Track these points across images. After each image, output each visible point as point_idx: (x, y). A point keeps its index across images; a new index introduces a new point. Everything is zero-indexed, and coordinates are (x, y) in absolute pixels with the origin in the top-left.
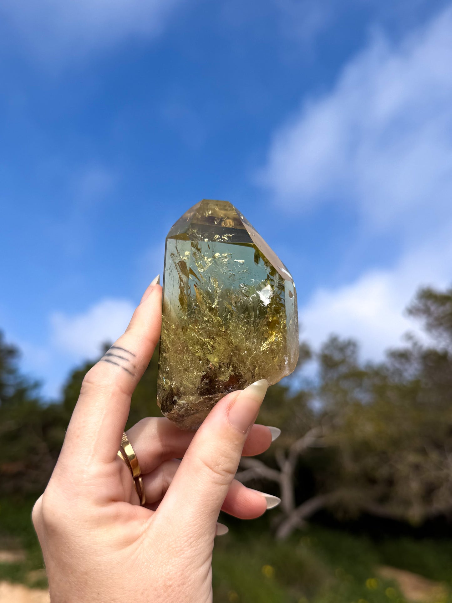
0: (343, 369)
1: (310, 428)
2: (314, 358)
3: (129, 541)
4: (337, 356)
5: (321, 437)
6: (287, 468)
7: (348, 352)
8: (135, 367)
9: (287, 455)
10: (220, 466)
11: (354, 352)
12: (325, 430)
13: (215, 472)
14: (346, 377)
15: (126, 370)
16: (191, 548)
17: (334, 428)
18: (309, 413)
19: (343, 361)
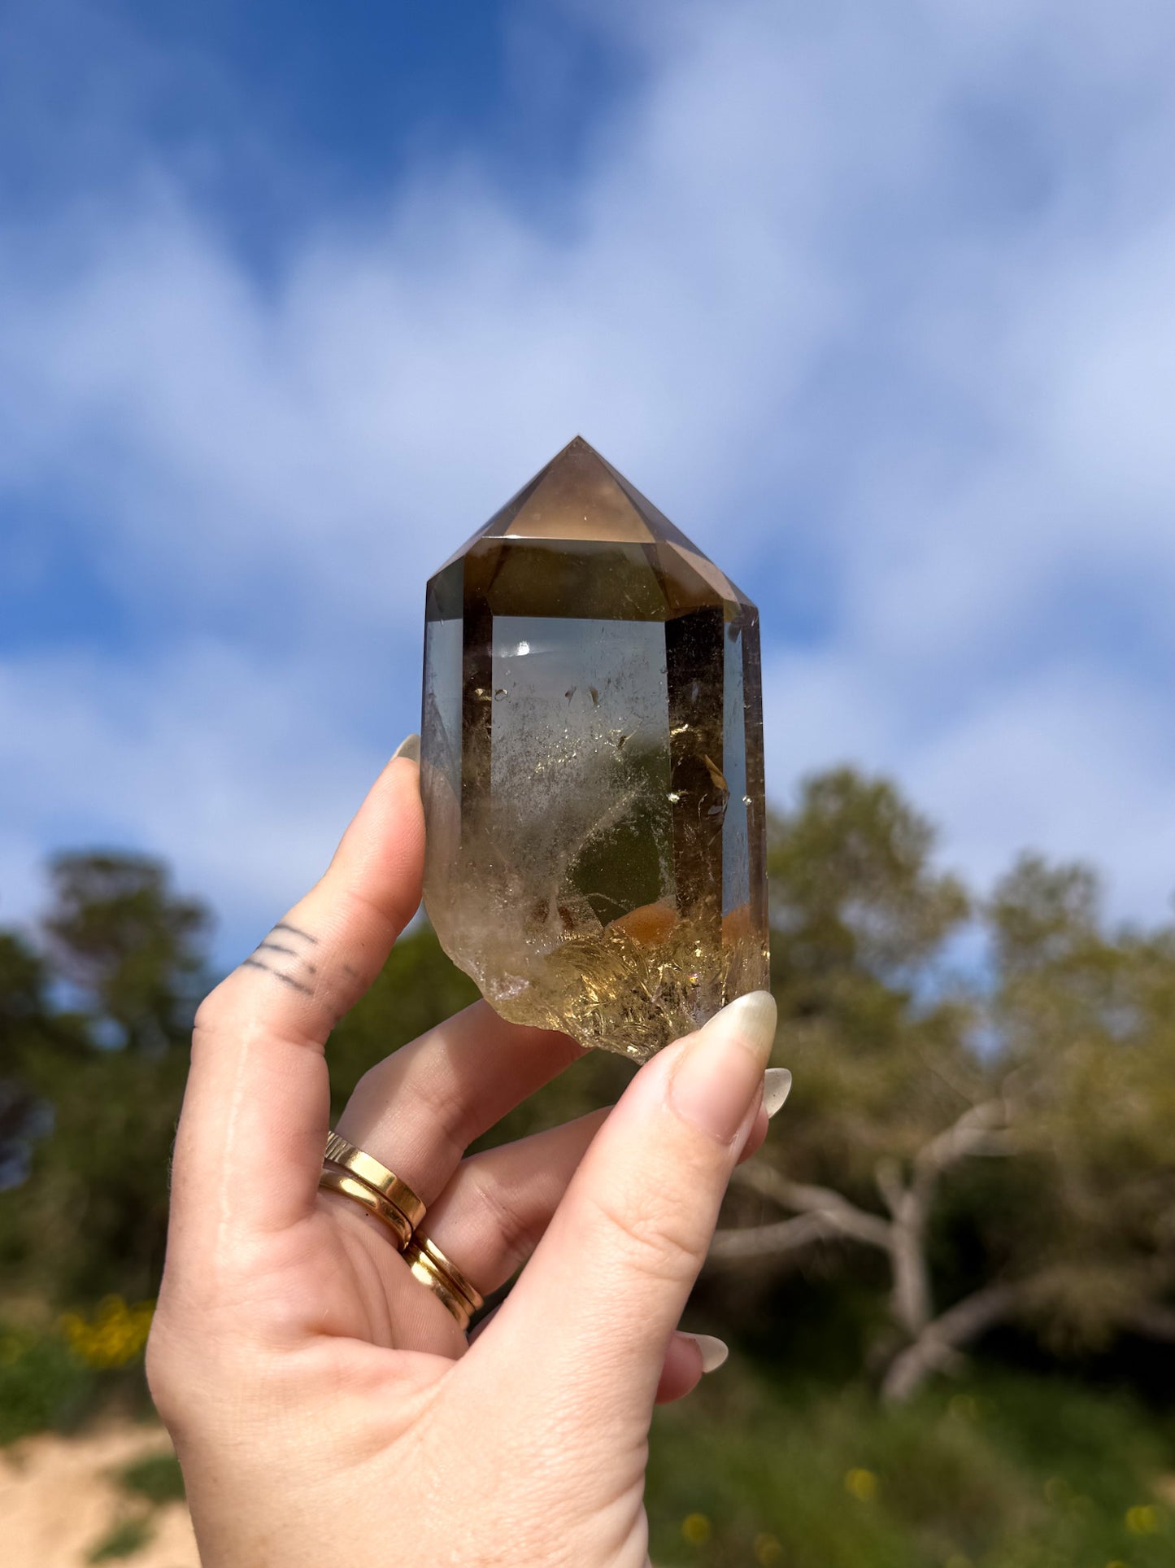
0: (1059, 946)
1: (969, 1105)
2: (977, 916)
3: (379, 1441)
4: (1041, 912)
5: (1000, 1127)
6: (908, 1209)
7: (1072, 899)
8: (312, 970)
9: (907, 1177)
10: (651, 1222)
11: (1087, 899)
12: (1010, 1108)
13: (636, 1237)
14: (1068, 967)
15: (286, 978)
16: (566, 1449)
17: (1036, 1104)
18: (969, 1064)
19: (1059, 924)
